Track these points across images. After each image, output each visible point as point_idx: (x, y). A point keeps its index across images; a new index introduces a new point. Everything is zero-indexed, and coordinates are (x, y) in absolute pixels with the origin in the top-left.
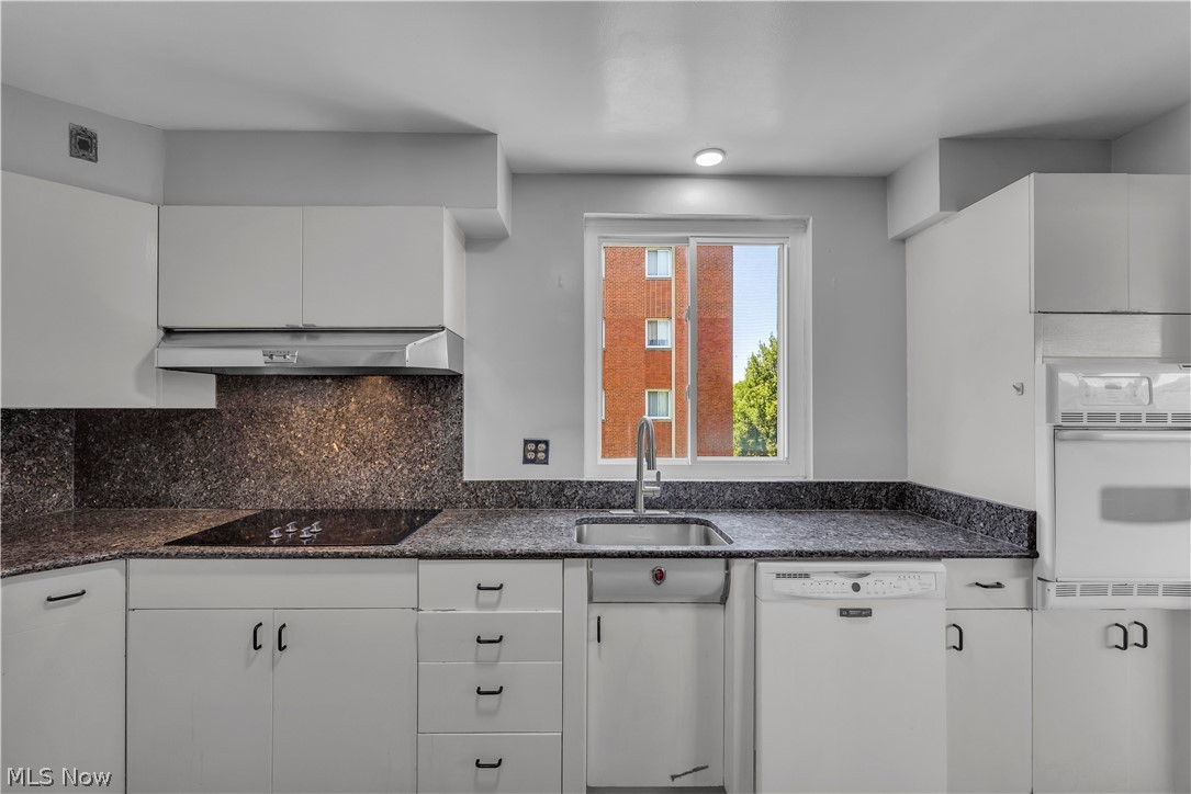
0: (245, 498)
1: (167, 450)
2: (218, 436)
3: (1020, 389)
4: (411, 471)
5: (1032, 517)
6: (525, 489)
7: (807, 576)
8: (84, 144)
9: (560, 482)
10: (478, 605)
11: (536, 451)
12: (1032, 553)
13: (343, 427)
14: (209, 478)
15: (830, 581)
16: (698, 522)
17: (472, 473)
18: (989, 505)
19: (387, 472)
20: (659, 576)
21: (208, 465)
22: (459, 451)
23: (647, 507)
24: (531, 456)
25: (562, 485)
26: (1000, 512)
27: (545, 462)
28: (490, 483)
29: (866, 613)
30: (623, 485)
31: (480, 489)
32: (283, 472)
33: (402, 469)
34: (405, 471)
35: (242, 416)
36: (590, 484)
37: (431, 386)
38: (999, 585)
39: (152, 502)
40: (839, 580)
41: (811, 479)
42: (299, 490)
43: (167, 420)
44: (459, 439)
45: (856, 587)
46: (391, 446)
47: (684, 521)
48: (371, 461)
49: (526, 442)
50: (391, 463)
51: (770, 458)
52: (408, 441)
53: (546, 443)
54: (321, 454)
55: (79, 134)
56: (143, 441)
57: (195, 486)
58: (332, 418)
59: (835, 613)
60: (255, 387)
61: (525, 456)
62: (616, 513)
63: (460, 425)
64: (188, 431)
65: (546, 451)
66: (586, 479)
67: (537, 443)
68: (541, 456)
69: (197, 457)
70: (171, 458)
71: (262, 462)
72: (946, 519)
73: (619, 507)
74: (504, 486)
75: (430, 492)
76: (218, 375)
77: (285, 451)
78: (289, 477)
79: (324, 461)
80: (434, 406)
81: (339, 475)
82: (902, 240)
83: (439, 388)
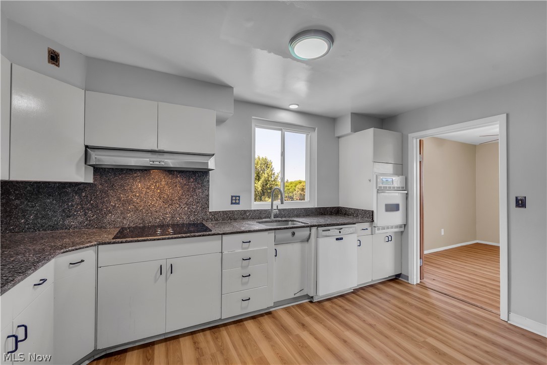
0: (109, 223)
1: (64, 202)
2: (94, 195)
3: (370, 181)
4: (188, 208)
5: (373, 212)
6: (233, 213)
7: (329, 230)
8: (54, 58)
9: (245, 211)
10: (243, 249)
11: (236, 200)
12: (373, 221)
13: (159, 191)
14: (88, 215)
15: (334, 231)
16: (291, 221)
17: (212, 208)
18: (363, 210)
19: (178, 209)
20: (293, 234)
21: (88, 209)
22: (208, 200)
23: (274, 218)
24: (234, 201)
25: (245, 212)
26: (365, 212)
27: (239, 203)
28: (220, 212)
29: (341, 239)
30: (266, 211)
31: (216, 214)
32: (129, 211)
33: (185, 208)
34: (186, 209)
35: (107, 186)
36: (255, 211)
37: (197, 175)
38: (367, 229)
39: (54, 228)
40: (336, 230)
41: (316, 207)
42: (137, 218)
43: (64, 188)
44: (208, 196)
45: (340, 232)
46: (180, 199)
47: (286, 221)
48: (171, 205)
49: (232, 197)
50: (180, 205)
51: (303, 201)
52: (187, 197)
53: (239, 197)
54: (148, 202)
55: (52, 53)
56: (48, 198)
57: (80, 219)
58: (153, 187)
59: (335, 239)
60: (115, 174)
61: (232, 201)
62: (264, 220)
63: (208, 190)
64: (76, 193)
65: (239, 200)
66: (253, 209)
67: (236, 197)
68: (237, 201)
69: (82, 205)
70: (66, 206)
71: (118, 207)
72: (351, 215)
73: (264, 218)
74: (225, 213)
75: (196, 216)
76: (94, 168)
77: (130, 202)
78: (132, 213)
79: (150, 206)
80: (198, 183)
81: (157, 211)
82: (339, 137)
83: (199, 176)
